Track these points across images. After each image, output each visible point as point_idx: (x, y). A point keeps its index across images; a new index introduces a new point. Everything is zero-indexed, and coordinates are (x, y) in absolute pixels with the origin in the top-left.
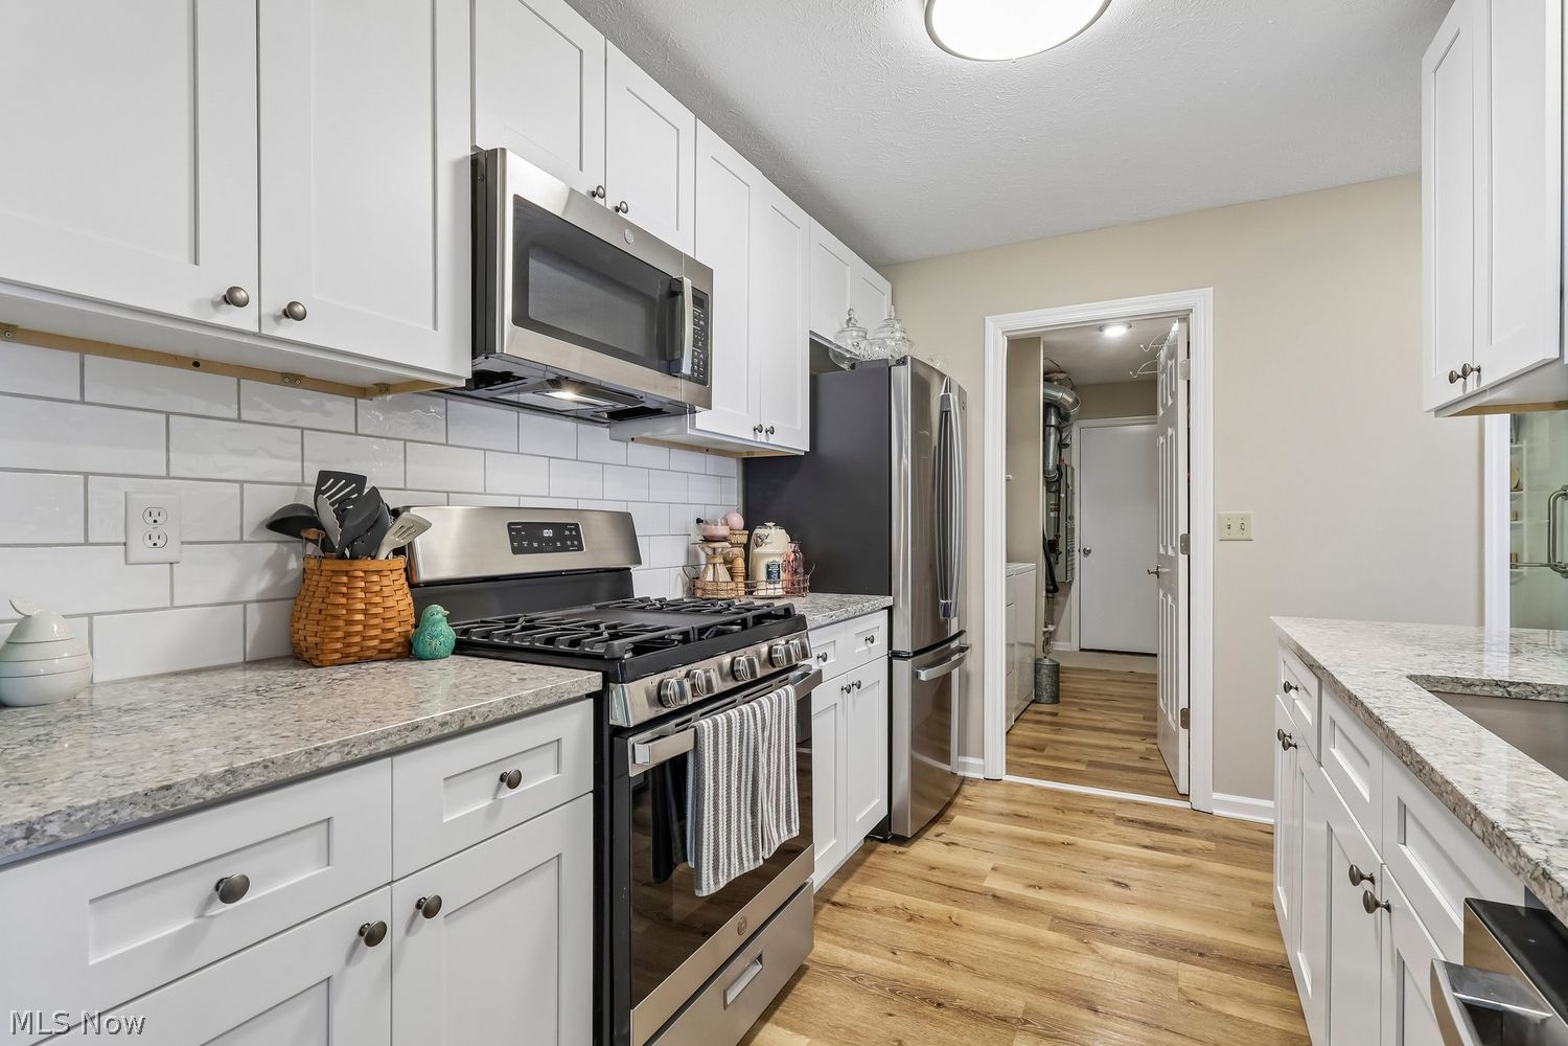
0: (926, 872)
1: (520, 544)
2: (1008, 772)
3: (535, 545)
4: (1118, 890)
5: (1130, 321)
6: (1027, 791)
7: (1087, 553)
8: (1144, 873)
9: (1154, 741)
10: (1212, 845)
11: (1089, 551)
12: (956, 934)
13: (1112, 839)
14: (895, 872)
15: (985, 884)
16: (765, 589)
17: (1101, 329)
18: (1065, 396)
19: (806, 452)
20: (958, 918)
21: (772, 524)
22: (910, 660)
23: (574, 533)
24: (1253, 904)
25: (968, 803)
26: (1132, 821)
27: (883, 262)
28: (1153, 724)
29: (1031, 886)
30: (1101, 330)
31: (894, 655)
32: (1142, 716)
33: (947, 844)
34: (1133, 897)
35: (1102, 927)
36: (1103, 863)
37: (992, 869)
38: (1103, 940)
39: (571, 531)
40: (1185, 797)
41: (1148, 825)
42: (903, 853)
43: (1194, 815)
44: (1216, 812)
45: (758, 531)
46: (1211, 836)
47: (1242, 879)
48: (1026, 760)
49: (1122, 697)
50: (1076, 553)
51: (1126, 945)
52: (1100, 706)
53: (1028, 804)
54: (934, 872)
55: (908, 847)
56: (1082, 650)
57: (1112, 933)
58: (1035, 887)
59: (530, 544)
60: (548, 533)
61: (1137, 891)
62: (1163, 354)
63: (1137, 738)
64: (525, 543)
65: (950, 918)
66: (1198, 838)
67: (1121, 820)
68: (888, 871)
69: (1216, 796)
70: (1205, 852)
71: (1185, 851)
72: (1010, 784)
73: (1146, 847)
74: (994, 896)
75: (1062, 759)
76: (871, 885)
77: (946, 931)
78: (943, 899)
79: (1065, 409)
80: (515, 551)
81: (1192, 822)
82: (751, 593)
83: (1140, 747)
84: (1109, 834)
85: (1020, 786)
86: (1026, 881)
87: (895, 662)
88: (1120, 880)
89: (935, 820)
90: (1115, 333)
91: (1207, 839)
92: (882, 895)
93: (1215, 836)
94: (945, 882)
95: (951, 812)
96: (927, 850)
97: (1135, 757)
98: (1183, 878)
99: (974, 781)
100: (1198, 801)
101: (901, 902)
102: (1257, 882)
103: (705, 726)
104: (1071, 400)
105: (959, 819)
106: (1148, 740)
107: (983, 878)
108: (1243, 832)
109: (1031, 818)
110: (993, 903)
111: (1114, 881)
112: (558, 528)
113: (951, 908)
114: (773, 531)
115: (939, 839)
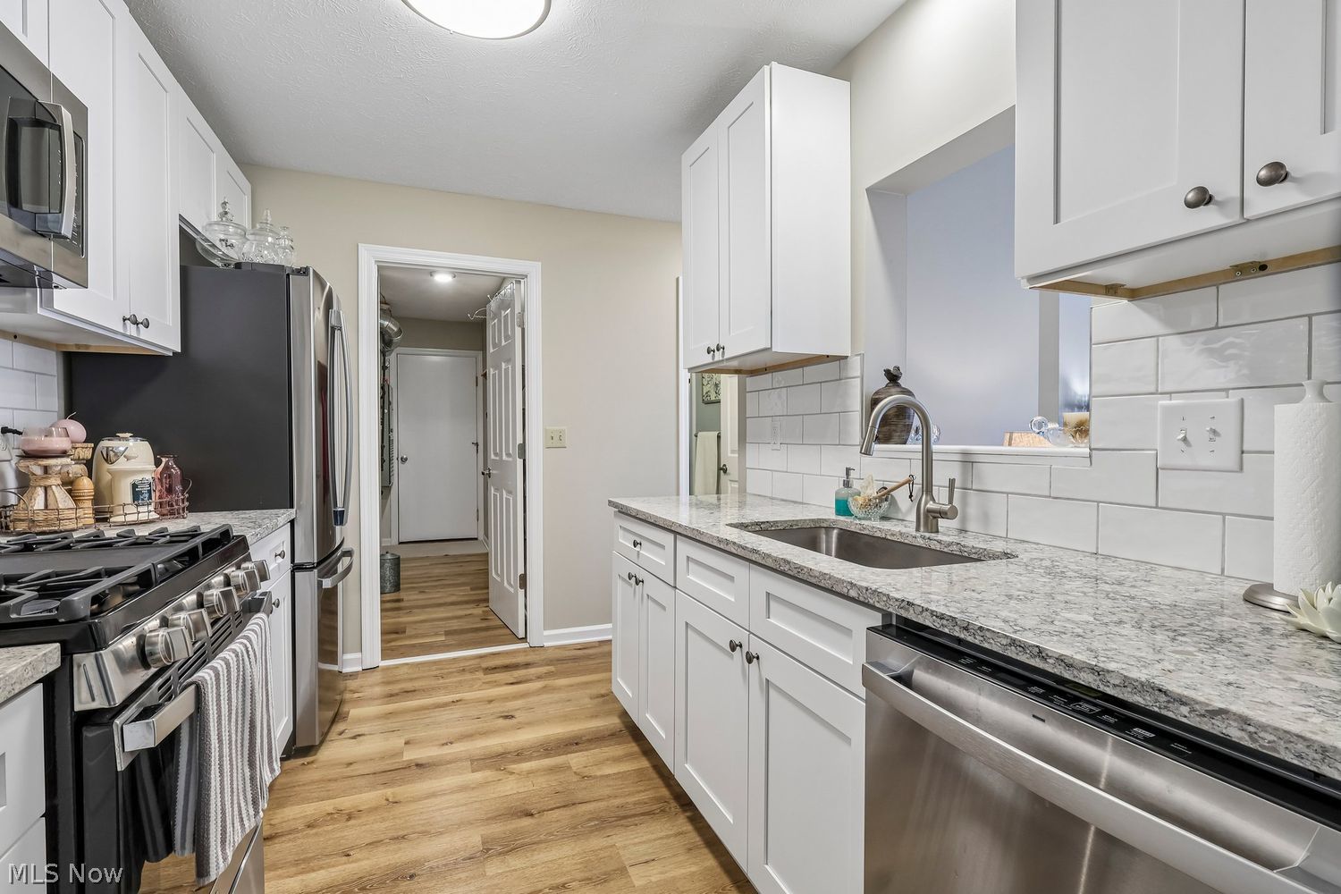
0: (345, 770)
2: (383, 658)
4: (507, 721)
5: (456, 272)
6: (405, 669)
7: (404, 460)
8: (519, 703)
9: (485, 604)
10: (552, 668)
11: (406, 459)
12: (399, 810)
13: (487, 686)
14: (313, 782)
15: (405, 759)
16: (133, 513)
17: (431, 273)
18: (391, 326)
19: (175, 353)
20: (394, 797)
21: (128, 435)
22: (316, 571)
24: (591, 698)
25: (356, 695)
26: (495, 668)
27: (247, 161)
28: (485, 591)
29: (443, 745)
30: (431, 275)
31: (297, 568)
32: (469, 588)
33: (354, 738)
34: (519, 723)
35: (509, 753)
36: (489, 706)
37: (406, 743)
38: (514, 762)
40: (524, 639)
41: (507, 668)
42: (312, 762)
43: (533, 651)
44: (546, 644)
45: (105, 443)
46: (549, 662)
47: (578, 684)
48: (393, 644)
49: (447, 576)
50: (395, 461)
51: (530, 759)
52: (435, 586)
53: (411, 680)
54: (352, 767)
55: (315, 754)
56: (400, 543)
57: (518, 755)
58: (447, 744)
61: (521, 717)
62: (493, 304)
63: (472, 605)
65: (387, 800)
66: (541, 666)
67: (489, 670)
68: (304, 785)
69: (547, 633)
70: (549, 675)
71: (539, 678)
72: (387, 668)
73: (512, 684)
74: (417, 765)
75: (423, 636)
76: (292, 805)
77: (389, 812)
78: (373, 787)
79: (390, 336)
81: (534, 656)
82: (105, 520)
83: (478, 611)
84: (484, 683)
85: (397, 667)
86: (437, 743)
87: (298, 575)
88: (506, 714)
89: (333, 721)
90: (443, 279)
91: (548, 665)
92: (311, 809)
93: (551, 661)
94: (366, 772)
95: (345, 709)
96: (335, 751)
97: (478, 619)
98: (545, 697)
99: (353, 675)
100: (534, 640)
101: (332, 807)
102: (587, 683)
103: (208, 678)
104: (396, 329)
105: (354, 712)
106: (481, 605)
107: (401, 754)
108: (567, 653)
109: (419, 690)
110: (420, 772)
111: (502, 717)
113: (384, 791)
114: (131, 443)
115: (343, 736)
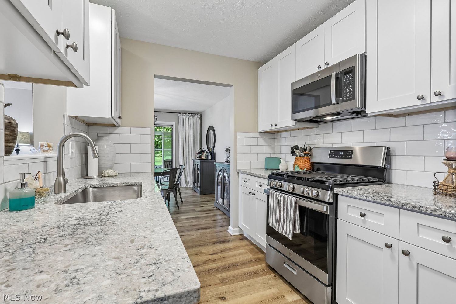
1: (332, 156)
3: (336, 156)
23: (350, 153)
39: (349, 153)
59: (335, 156)
60: (341, 153)
64: (333, 156)
80: (330, 157)
112: (345, 152)
